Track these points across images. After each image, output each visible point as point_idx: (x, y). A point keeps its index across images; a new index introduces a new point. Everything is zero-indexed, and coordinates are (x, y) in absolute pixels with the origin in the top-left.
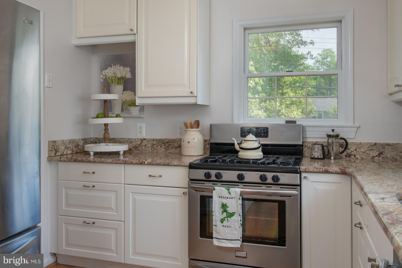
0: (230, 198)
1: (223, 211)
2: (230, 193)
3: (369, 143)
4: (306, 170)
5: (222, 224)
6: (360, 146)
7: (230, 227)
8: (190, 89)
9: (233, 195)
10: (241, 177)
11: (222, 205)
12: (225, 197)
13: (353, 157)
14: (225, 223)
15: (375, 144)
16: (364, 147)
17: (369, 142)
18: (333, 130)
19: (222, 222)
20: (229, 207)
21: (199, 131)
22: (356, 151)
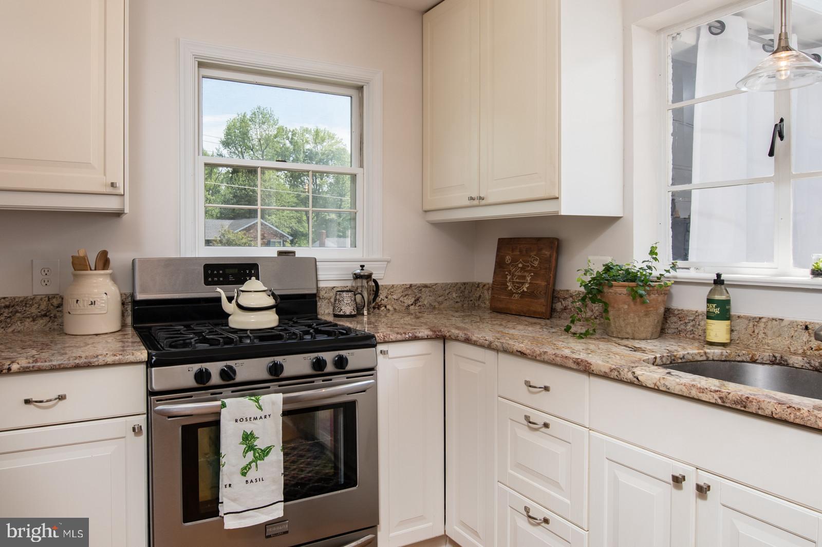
0: (261, 418)
1: (245, 449)
2: (260, 408)
3: (403, 285)
4: (386, 339)
5: (245, 479)
6: (392, 290)
7: (261, 480)
8: (105, 175)
9: (267, 410)
10: (276, 370)
11: (243, 437)
12: (250, 418)
13: (383, 308)
14: (251, 474)
15: (411, 286)
16: (397, 292)
17: (403, 283)
18: (362, 266)
19: (244, 474)
20: (258, 438)
21: (111, 274)
22: (387, 298)
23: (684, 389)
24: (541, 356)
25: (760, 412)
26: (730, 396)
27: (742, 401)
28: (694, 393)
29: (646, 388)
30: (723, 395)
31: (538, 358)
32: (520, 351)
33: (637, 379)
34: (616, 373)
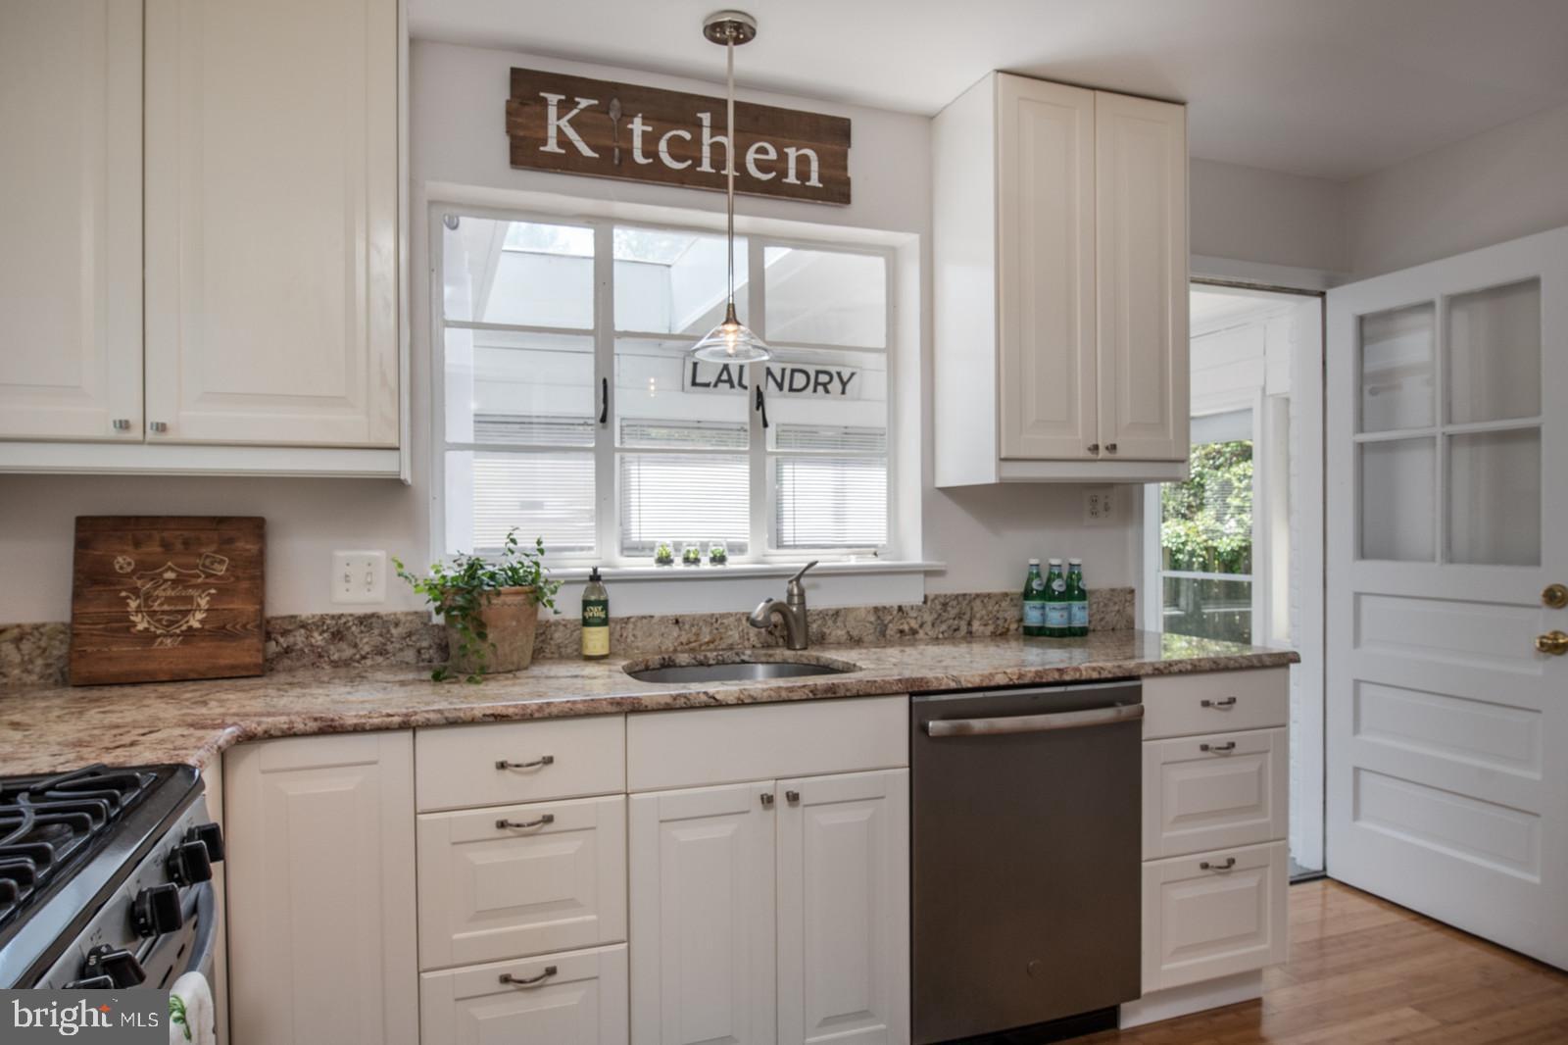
23: (772, 693)
24: (543, 711)
25: (848, 694)
26: (819, 687)
27: (831, 688)
28: (784, 695)
29: (728, 705)
30: (812, 688)
31: (536, 715)
32: (493, 715)
33: (714, 698)
34: (683, 700)
